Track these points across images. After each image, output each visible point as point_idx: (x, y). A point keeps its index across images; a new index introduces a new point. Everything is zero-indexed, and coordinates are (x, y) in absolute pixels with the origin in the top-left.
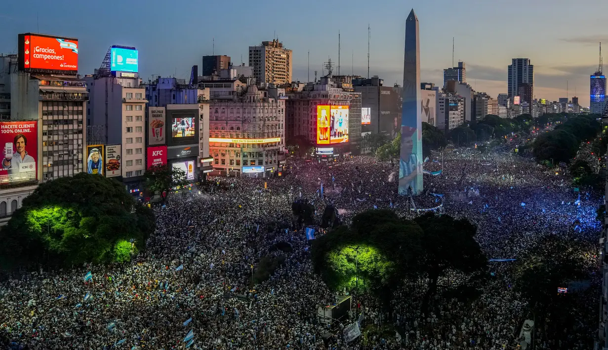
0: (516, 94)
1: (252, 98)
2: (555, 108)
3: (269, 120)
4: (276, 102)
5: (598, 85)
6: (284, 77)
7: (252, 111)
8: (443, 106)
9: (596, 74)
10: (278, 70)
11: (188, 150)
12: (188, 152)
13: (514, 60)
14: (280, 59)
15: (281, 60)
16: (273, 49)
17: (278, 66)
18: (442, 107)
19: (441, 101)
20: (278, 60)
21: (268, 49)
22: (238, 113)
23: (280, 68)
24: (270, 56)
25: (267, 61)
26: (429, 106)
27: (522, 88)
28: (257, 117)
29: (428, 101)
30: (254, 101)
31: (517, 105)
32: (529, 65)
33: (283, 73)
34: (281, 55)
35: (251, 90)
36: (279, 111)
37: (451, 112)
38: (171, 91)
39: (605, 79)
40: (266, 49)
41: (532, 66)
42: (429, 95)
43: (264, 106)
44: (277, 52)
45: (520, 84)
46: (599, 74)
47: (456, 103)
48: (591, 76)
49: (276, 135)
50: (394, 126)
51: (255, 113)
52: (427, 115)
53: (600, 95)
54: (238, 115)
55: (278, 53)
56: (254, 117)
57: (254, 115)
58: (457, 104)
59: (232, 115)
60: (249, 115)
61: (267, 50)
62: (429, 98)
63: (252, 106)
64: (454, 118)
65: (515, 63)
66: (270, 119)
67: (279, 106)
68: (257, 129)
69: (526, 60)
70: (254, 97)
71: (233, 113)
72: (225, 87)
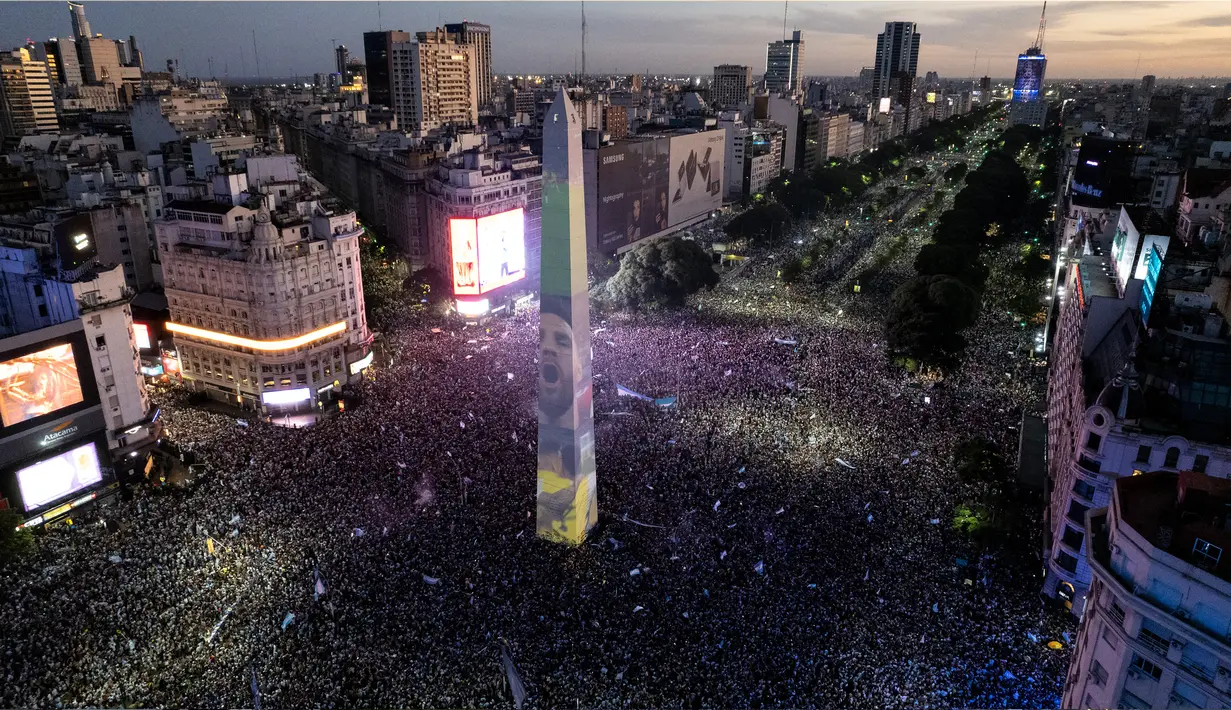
0: (886, 93)
1: (264, 253)
2: (951, 103)
3: (311, 292)
4: (330, 248)
5: (1029, 72)
6: (460, 96)
7: (265, 281)
8: (740, 151)
9: (1031, 52)
10: (449, 85)
11: (65, 429)
12: (65, 432)
13: (889, 25)
14: (451, 64)
15: (454, 66)
16: (435, 47)
17: (447, 79)
18: (739, 154)
19: (738, 141)
20: (447, 66)
21: (423, 49)
22: (239, 283)
23: (452, 82)
24: (429, 61)
25: (423, 70)
26: (711, 160)
27: (897, 81)
28: (278, 293)
29: (709, 150)
30: (268, 258)
31: (884, 113)
32: (914, 34)
33: (459, 90)
34: (453, 58)
35: (261, 236)
36: (340, 265)
37: (756, 160)
38: (26, 279)
39: (1044, 61)
40: (421, 48)
41: (919, 35)
42: (711, 140)
43: (294, 267)
44: (443, 52)
45: (895, 73)
46: (1034, 51)
47: (767, 140)
48: (1021, 56)
49: (336, 315)
50: (633, 217)
51: (273, 284)
52: (705, 179)
53: (1031, 89)
54: (240, 287)
55: (447, 54)
56: (272, 294)
57: (272, 290)
58: (769, 141)
59: (229, 286)
60: (260, 290)
61: (422, 51)
62: (711, 145)
63: (263, 272)
64: (761, 168)
65: (889, 31)
66: (317, 288)
67: (339, 255)
68: (283, 317)
69: (909, 24)
70: (267, 250)
71: (229, 281)
72: (213, 221)
